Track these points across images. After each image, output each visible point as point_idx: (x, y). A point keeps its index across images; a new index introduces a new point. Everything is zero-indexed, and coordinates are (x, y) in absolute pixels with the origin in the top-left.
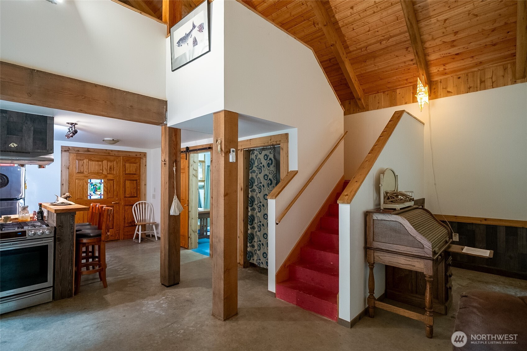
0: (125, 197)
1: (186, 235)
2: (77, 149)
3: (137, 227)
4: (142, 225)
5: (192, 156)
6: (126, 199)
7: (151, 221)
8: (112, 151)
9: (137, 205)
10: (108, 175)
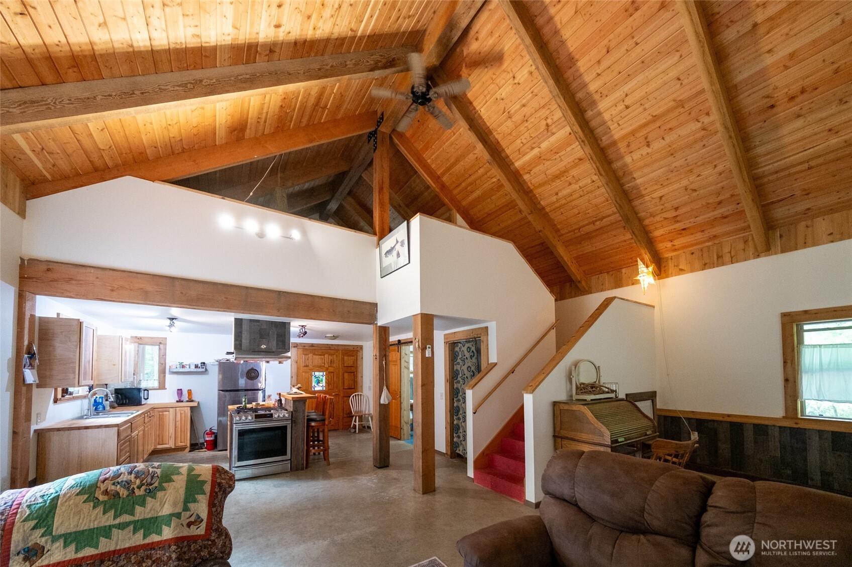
0: (344, 389)
1: (399, 426)
2: (303, 345)
3: (354, 418)
4: (359, 417)
5: (404, 348)
6: (345, 390)
7: (367, 413)
8: (332, 345)
9: (353, 396)
10: (330, 368)
